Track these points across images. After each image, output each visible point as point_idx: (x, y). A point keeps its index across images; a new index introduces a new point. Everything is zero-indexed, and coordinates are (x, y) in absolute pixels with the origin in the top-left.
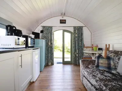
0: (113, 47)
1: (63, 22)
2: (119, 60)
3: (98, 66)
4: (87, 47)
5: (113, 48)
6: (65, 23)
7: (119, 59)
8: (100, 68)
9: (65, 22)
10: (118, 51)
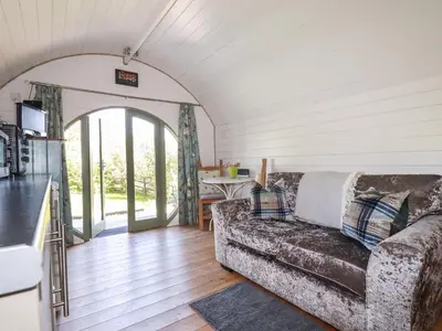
0: (273, 166)
1: (126, 79)
2: (295, 193)
3: (258, 211)
4: (209, 169)
5: (273, 169)
6: (136, 84)
7: (295, 189)
8: (264, 216)
9: (132, 79)
10: (291, 174)
